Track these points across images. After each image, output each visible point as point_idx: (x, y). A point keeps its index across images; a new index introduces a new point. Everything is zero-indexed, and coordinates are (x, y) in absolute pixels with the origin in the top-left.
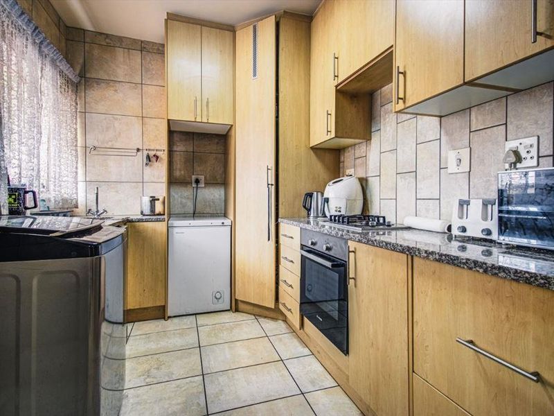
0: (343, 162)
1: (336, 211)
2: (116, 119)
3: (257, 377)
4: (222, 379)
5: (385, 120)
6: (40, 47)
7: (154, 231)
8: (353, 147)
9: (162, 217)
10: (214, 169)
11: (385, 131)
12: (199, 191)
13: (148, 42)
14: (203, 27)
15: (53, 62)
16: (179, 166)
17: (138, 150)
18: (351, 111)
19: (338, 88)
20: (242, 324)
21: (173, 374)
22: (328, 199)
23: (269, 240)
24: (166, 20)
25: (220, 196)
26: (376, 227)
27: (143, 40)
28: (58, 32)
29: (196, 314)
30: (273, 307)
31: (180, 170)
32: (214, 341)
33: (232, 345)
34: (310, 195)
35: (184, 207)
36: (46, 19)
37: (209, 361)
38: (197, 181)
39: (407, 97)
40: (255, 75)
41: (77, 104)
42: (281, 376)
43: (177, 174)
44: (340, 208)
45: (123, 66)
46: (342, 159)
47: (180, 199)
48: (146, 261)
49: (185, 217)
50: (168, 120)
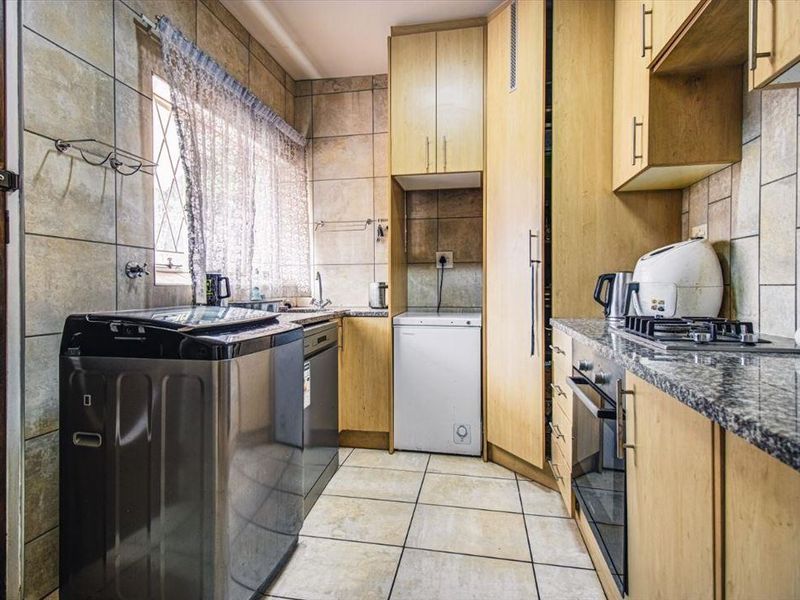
0: (688, 212)
1: (654, 308)
2: (345, 185)
3: (479, 578)
4: (427, 563)
5: (770, 113)
6: (252, 111)
7: (376, 329)
8: (706, 181)
9: (385, 311)
10: (467, 241)
11: (771, 138)
12: (445, 274)
13: (380, 75)
14: (439, 33)
15: (271, 125)
16: (418, 240)
17: (369, 222)
18: (688, 110)
19: (655, 70)
20: (491, 482)
21: (367, 533)
22: (638, 285)
23: (533, 353)
24: (390, 39)
25: (476, 281)
26: (709, 347)
27: (374, 74)
28: (283, 89)
29: (431, 453)
30: (541, 468)
31: (420, 246)
32: (439, 499)
33: (462, 512)
34: (611, 278)
35: (425, 297)
36: (268, 78)
37: (420, 530)
38: (443, 260)
39: (779, 48)
40: (513, 85)
41: (306, 172)
42: (520, 590)
43: (416, 250)
44: (663, 302)
45: (352, 115)
46: (685, 207)
47: (420, 286)
48: (366, 369)
49: (427, 311)
50: (393, 177)
